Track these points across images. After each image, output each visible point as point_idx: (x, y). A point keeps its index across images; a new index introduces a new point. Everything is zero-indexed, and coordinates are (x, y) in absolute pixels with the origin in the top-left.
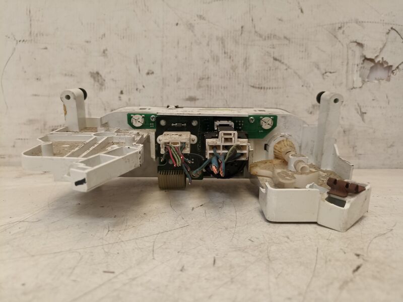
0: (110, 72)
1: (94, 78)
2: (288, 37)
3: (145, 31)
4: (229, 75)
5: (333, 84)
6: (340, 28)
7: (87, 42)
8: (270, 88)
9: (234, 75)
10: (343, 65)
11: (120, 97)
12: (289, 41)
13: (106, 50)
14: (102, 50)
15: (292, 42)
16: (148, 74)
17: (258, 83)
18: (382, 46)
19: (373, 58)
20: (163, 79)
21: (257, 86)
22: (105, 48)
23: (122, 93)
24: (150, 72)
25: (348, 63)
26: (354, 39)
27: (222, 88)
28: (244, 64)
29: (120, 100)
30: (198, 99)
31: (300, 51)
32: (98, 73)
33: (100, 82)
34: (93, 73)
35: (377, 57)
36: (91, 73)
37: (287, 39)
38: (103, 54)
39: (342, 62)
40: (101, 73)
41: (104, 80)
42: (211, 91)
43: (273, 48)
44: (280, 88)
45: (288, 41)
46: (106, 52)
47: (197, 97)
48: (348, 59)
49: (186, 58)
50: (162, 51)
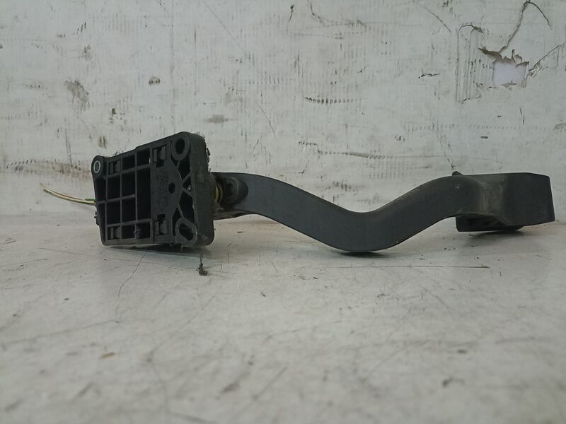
0: (96, 81)
1: (72, 90)
2: (363, 21)
3: (145, 17)
4: (273, 82)
5: (435, 93)
6: (446, 4)
7: (61, 36)
8: (336, 102)
9: (280, 81)
10: (450, 63)
11: (111, 119)
12: (366, 26)
13: (89, 48)
14: (83, 49)
15: (370, 28)
16: (151, 82)
17: (317, 95)
18: (511, 32)
19: (497, 50)
20: (174, 90)
21: (316, 99)
22: (87, 46)
23: (113, 111)
24: (154, 80)
25: (458, 59)
26: (469, 22)
27: (262, 103)
28: (296, 63)
29: (112, 122)
30: (227, 120)
31: (382, 42)
32: (78, 83)
33: (82, 96)
34: (71, 82)
35: (504, 48)
36: (67, 82)
37: (362, 24)
38: (85, 54)
39: (449, 59)
40: (82, 82)
41: (87, 94)
42: (245, 106)
43: (341, 38)
44: (352, 100)
45: (363, 27)
46: (88, 51)
47: (225, 117)
48: (459, 54)
49: (207, 58)
50: (172, 47)
